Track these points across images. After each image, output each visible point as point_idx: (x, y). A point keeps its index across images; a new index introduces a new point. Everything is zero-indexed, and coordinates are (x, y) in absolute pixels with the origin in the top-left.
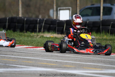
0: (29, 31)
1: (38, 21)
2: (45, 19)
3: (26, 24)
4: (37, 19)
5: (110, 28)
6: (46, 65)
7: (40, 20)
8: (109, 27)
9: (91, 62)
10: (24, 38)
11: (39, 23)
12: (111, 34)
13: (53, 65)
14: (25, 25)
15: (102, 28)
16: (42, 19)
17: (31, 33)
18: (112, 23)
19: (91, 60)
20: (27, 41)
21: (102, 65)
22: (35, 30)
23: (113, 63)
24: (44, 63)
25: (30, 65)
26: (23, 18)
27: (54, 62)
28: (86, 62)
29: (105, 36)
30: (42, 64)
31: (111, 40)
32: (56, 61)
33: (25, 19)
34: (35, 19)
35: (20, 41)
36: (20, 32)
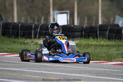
0: (24, 37)
1: (33, 27)
2: (40, 25)
3: (21, 30)
4: (32, 25)
5: (108, 33)
6: (29, 77)
7: (35, 25)
8: (106, 32)
9: (77, 73)
10: (16, 46)
11: (35, 29)
12: (109, 40)
13: (36, 78)
14: (19, 31)
15: (99, 33)
16: (37, 25)
17: (26, 40)
18: (109, 27)
19: (79, 70)
20: (19, 50)
21: (87, 76)
22: (30, 36)
23: (100, 74)
24: (28, 75)
25: (12, 78)
26: (17, 23)
27: (39, 74)
28: (72, 73)
29: (103, 42)
30: (26, 77)
31: (107, 46)
32: (42, 73)
33: (20, 25)
34: (30, 25)
35: (12, 49)
36: (14, 38)
